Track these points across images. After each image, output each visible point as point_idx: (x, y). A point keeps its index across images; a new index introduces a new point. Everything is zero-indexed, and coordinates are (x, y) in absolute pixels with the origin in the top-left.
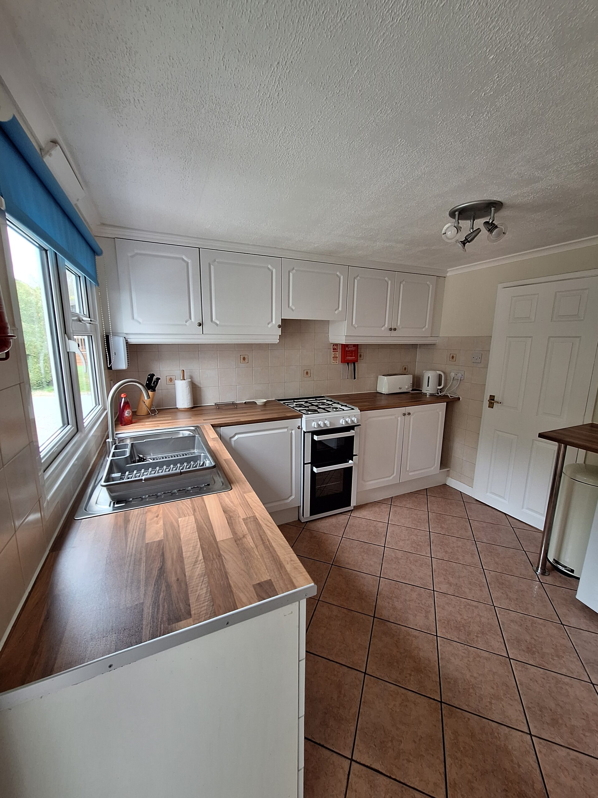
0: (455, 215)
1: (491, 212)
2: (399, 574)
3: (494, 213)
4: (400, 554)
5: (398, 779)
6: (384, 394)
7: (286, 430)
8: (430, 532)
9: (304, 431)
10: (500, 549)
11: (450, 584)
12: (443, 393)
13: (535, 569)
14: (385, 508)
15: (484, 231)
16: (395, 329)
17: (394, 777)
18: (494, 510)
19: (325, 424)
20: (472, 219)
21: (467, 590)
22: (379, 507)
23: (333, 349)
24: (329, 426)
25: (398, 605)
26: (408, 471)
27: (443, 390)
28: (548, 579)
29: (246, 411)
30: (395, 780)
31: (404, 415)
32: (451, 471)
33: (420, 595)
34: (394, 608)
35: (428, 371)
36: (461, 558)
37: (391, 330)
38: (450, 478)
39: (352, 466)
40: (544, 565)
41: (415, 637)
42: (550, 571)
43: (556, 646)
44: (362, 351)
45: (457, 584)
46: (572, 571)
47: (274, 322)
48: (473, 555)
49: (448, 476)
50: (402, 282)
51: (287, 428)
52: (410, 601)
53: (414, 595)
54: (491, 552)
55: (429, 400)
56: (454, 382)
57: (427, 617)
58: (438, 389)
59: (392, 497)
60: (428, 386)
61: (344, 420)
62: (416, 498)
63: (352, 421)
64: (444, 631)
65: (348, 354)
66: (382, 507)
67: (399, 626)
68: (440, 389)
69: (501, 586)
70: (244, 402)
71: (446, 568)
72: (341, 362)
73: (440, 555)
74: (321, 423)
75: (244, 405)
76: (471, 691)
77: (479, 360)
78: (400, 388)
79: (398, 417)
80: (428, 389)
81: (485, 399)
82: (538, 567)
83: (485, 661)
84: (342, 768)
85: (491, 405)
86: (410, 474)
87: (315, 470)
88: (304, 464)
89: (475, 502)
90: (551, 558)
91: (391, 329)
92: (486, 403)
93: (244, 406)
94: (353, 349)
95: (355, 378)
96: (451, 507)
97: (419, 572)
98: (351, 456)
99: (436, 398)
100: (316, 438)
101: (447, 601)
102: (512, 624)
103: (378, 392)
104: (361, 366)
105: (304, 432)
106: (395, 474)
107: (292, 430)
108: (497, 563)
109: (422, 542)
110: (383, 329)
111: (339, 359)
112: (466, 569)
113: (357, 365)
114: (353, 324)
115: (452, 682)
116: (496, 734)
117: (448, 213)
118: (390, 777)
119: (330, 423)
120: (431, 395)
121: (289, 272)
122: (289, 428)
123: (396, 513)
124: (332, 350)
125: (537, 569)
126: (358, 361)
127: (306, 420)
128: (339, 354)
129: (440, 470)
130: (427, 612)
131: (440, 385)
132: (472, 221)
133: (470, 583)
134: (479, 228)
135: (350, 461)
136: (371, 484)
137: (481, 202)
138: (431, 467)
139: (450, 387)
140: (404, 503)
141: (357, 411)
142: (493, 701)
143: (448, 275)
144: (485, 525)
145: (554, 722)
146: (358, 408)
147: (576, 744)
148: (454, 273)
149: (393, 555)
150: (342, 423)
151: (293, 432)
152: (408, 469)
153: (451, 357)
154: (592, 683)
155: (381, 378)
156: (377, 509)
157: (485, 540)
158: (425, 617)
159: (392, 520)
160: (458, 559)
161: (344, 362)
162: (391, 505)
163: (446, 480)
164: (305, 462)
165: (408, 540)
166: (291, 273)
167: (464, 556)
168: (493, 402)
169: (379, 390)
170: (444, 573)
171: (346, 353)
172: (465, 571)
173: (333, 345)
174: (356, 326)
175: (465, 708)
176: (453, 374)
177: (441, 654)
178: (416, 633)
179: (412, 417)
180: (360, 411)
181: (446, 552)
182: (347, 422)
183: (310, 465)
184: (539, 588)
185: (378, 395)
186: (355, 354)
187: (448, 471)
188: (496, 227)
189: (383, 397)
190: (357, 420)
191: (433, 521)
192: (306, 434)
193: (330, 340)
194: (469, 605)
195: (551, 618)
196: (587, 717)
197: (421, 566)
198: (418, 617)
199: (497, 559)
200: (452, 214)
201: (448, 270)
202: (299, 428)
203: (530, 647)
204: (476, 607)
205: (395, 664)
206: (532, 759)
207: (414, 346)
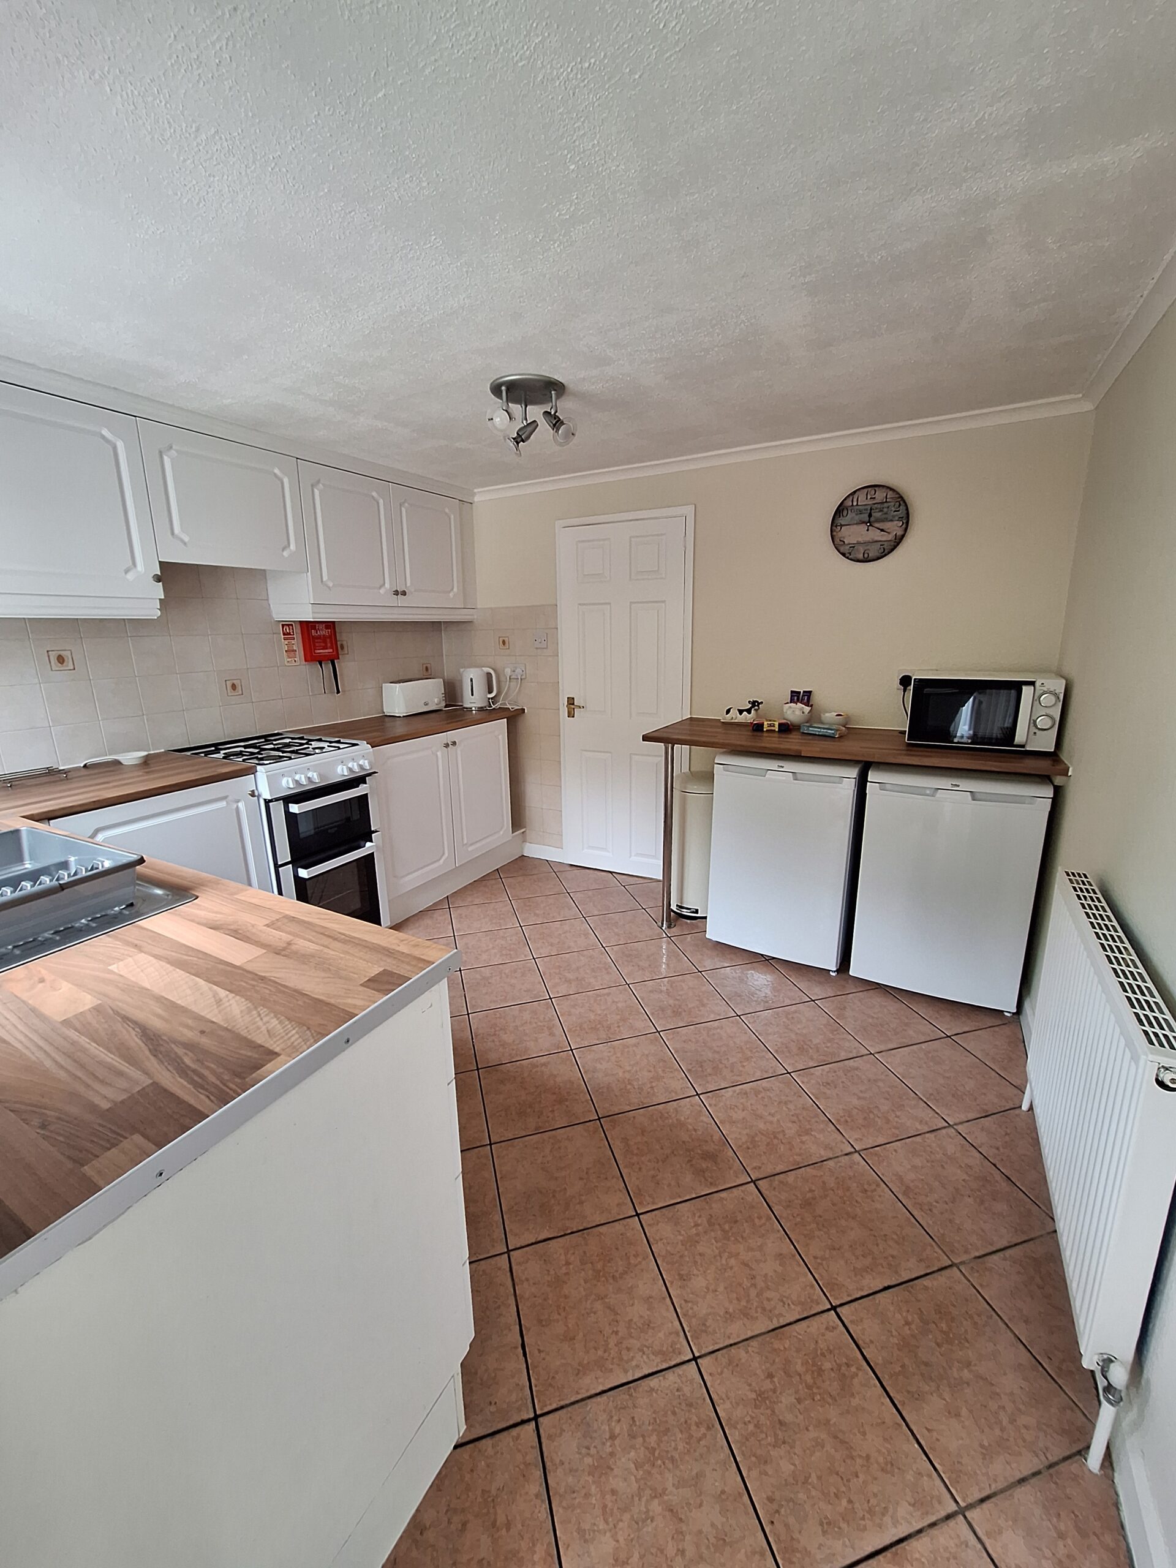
0: (501, 391)
1: (551, 397)
2: (495, 999)
3: (557, 399)
4: (487, 972)
5: (575, 1230)
6: (400, 717)
7: (223, 804)
8: (521, 927)
9: (265, 800)
10: (616, 917)
11: (569, 981)
12: (498, 705)
13: (660, 924)
14: (441, 916)
15: (544, 425)
16: (404, 593)
17: (569, 1232)
18: (596, 872)
19: (309, 778)
20: (523, 402)
21: (592, 980)
22: (431, 917)
23: (284, 634)
24: (318, 781)
25: (507, 1038)
26: (466, 844)
27: (497, 699)
28: (675, 931)
29: (106, 780)
30: (572, 1233)
31: (447, 745)
32: (527, 831)
33: (535, 1012)
34: (504, 1045)
35: (468, 670)
36: (572, 944)
37: (397, 595)
38: (528, 844)
39: (373, 853)
40: (669, 915)
41: (544, 1065)
42: (676, 920)
43: (699, 996)
44: (343, 637)
45: (577, 978)
46: (697, 911)
47: (140, 567)
48: (586, 935)
49: (525, 841)
50: (404, 503)
51: (225, 798)
52: (522, 1025)
53: (527, 1016)
54: (607, 924)
55: (479, 717)
56: (512, 683)
57: (552, 1034)
58: (489, 699)
59: (447, 897)
60: (472, 695)
61: (345, 767)
62: (485, 886)
63: (361, 767)
64: (578, 1039)
65: (317, 644)
66: (435, 916)
67: (518, 1063)
68: (492, 698)
69: (629, 959)
70: (82, 765)
71: (557, 964)
72: (306, 661)
73: (544, 952)
74: (300, 778)
75: (83, 769)
76: (629, 1087)
77: (544, 645)
78: (426, 704)
79: (437, 751)
80: (473, 700)
81: (561, 705)
82: (663, 921)
83: (634, 1048)
84: (500, 1269)
85: (571, 715)
86: (470, 849)
87: (303, 873)
88: (277, 867)
89: (569, 868)
90: (674, 907)
91: (396, 593)
92: (564, 711)
93: (85, 772)
94: (324, 632)
95: (338, 692)
96: (540, 884)
97: (523, 984)
98: (368, 836)
99: (488, 713)
100: (294, 808)
101: (572, 1003)
102: (652, 995)
103: (386, 716)
104: (347, 666)
105: (267, 802)
106: (446, 855)
107: (238, 801)
108: (618, 935)
109: (515, 944)
110: (382, 591)
111: (300, 653)
112: (584, 956)
113: (338, 662)
114: (324, 579)
115: (605, 1090)
116: (666, 1115)
117: (489, 386)
118: (565, 1235)
119: (320, 776)
120: (481, 709)
121: (161, 453)
122: (230, 798)
123: (461, 918)
124: (283, 636)
125: (663, 924)
126: (340, 656)
127: (267, 776)
128: (297, 644)
129: (513, 833)
130: (549, 1028)
131: (490, 692)
132: (524, 407)
133: (593, 970)
134: (535, 421)
135: (368, 844)
136: (411, 880)
137: (536, 377)
138: (498, 832)
139: (506, 693)
140: (470, 899)
141: (364, 746)
142: (654, 1084)
143: (476, 499)
144: (590, 893)
145: (716, 1070)
146: (365, 742)
147: (739, 1078)
148: (488, 497)
149: (478, 976)
150: (341, 772)
151: (241, 805)
152: (465, 842)
153: (501, 642)
154: (738, 1015)
155: (387, 687)
156: (427, 921)
157: (596, 913)
158: (550, 1035)
159: (459, 930)
160: (569, 947)
161: (312, 660)
162: (449, 908)
163: (523, 849)
164: (279, 863)
165: (493, 948)
166: (165, 457)
167: (576, 941)
168: (573, 706)
169: (388, 711)
170: (557, 971)
171: (314, 642)
172: (582, 958)
173: (283, 625)
174: (331, 585)
175: (628, 1108)
176: (508, 671)
177: (583, 1067)
178: (543, 1060)
179: (459, 749)
180: (372, 747)
181: (552, 945)
182: (351, 770)
183: (291, 865)
184: (668, 943)
185: (387, 719)
186: (332, 644)
187: (523, 832)
188: (562, 423)
189: (398, 722)
190: (370, 763)
191: (520, 911)
192: (271, 804)
193: (274, 616)
194: (598, 995)
195: (688, 970)
196: (741, 1048)
197: (523, 974)
198: (540, 1040)
199: (616, 930)
200: (496, 390)
201: (476, 490)
202: (253, 795)
203: (675, 1010)
204: (608, 994)
205: (529, 1110)
206: (706, 1119)
207: (436, 626)
